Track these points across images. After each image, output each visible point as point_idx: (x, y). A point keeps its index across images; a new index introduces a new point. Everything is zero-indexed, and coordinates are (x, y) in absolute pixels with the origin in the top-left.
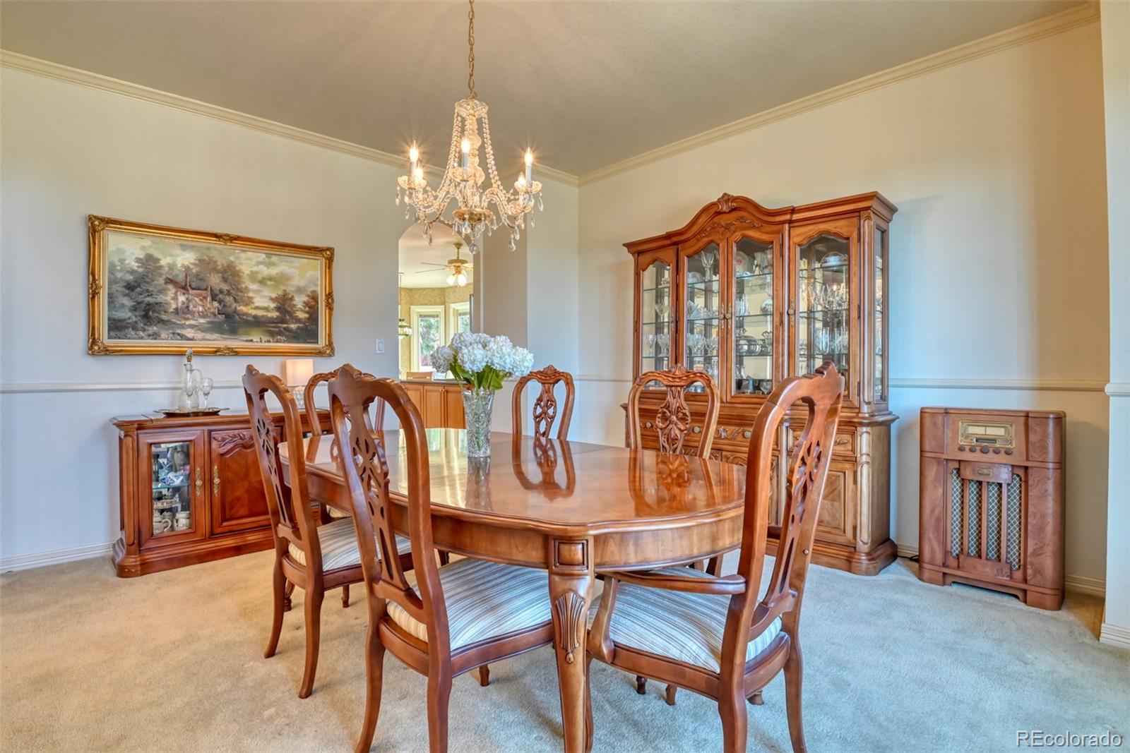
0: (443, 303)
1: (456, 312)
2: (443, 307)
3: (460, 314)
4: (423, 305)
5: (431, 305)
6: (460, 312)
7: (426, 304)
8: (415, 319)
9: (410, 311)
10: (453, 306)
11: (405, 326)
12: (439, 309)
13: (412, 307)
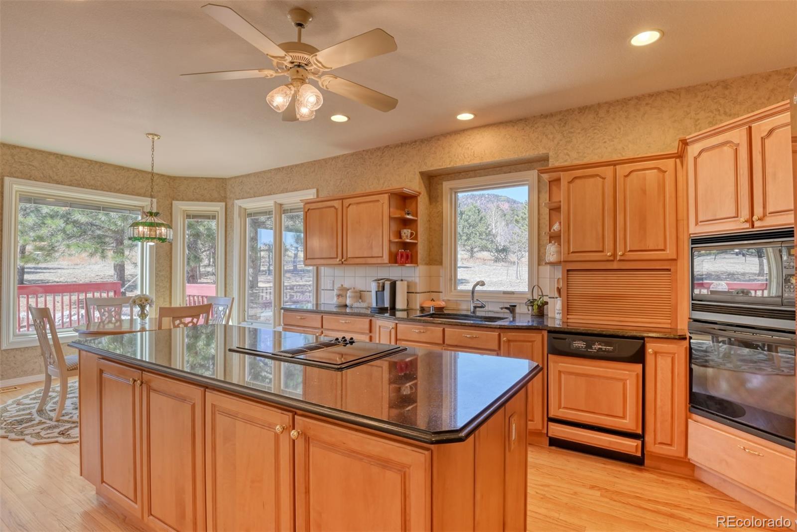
0: (223, 199)
1: (243, 211)
2: (223, 204)
3: (250, 215)
4: (193, 200)
5: (205, 201)
6: (248, 211)
7: (197, 200)
8: (179, 221)
9: (171, 208)
10: (238, 203)
11: (160, 225)
12: (217, 207)
13: (174, 202)
